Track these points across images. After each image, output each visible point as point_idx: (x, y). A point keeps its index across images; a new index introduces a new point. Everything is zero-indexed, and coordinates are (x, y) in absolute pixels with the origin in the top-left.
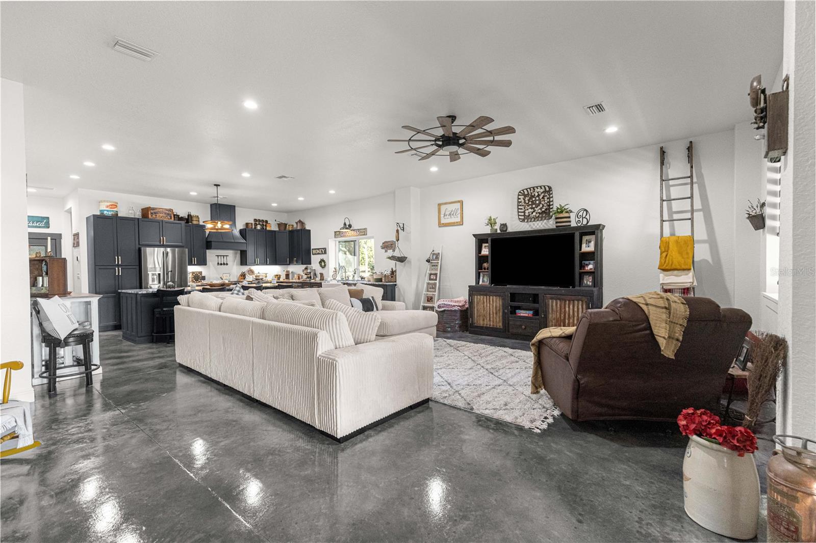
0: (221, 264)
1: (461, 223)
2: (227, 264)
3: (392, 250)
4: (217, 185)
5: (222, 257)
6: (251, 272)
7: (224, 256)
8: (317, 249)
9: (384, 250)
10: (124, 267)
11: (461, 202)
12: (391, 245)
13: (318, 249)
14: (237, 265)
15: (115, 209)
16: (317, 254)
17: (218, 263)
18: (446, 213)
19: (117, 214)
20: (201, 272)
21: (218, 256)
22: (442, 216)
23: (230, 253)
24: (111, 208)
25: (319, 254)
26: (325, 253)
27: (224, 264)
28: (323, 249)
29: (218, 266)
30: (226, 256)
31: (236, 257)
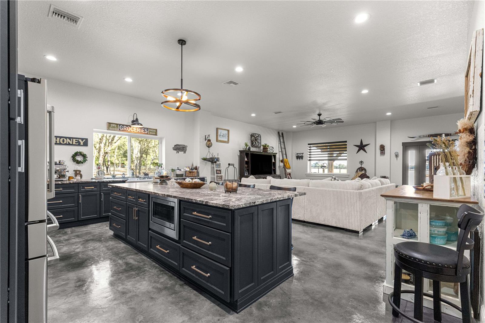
1: (228, 142)
3: (183, 152)
4: (182, 42)
8: (66, 138)
9: (176, 152)
11: (228, 131)
12: (183, 148)
13: (70, 138)
16: (66, 144)
18: (221, 135)
22: (219, 136)
25: (69, 144)
26: (86, 144)
28: (82, 139)
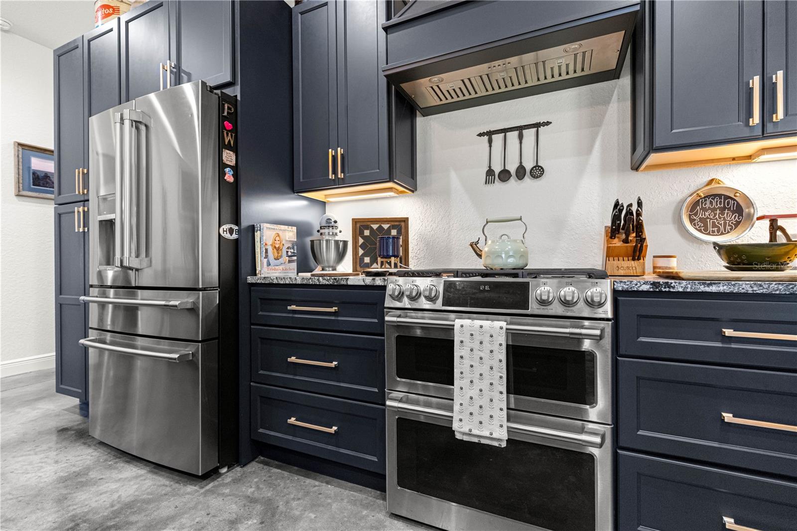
0: (505, 175)
2: (538, 172)
5: (513, 136)
7: (520, 129)
14: (605, 169)
17: (490, 172)
20: (405, 220)
21: (490, 134)
27: (521, 173)
29: (490, 187)
30: (537, 125)
31: (596, 123)
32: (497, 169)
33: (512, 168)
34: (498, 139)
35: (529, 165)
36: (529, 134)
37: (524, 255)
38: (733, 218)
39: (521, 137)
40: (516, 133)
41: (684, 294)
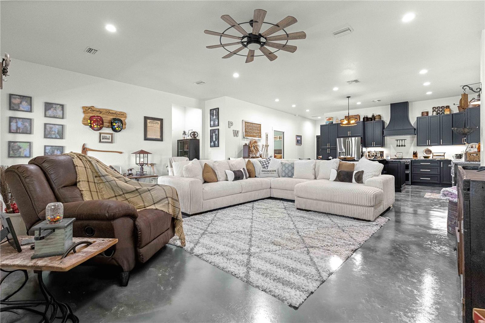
0: (400, 146)
2: (404, 146)
4: (348, 97)
5: (401, 141)
6: (429, 152)
7: (402, 140)
10: (331, 149)
14: (414, 146)
15: (331, 121)
17: (397, 145)
19: (332, 123)
20: (383, 151)
21: (397, 140)
23: (408, 138)
24: (328, 120)
27: (402, 146)
29: (397, 147)
30: (405, 140)
31: (413, 140)
32: (398, 145)
33: (401, 145)
34: (398, 141)
35: (403, 145)
36: (403, 141)
37: (402, 157)
38: (430, 153)
39: (402, 141)
40: (401, 140)
41: (417, 161)
